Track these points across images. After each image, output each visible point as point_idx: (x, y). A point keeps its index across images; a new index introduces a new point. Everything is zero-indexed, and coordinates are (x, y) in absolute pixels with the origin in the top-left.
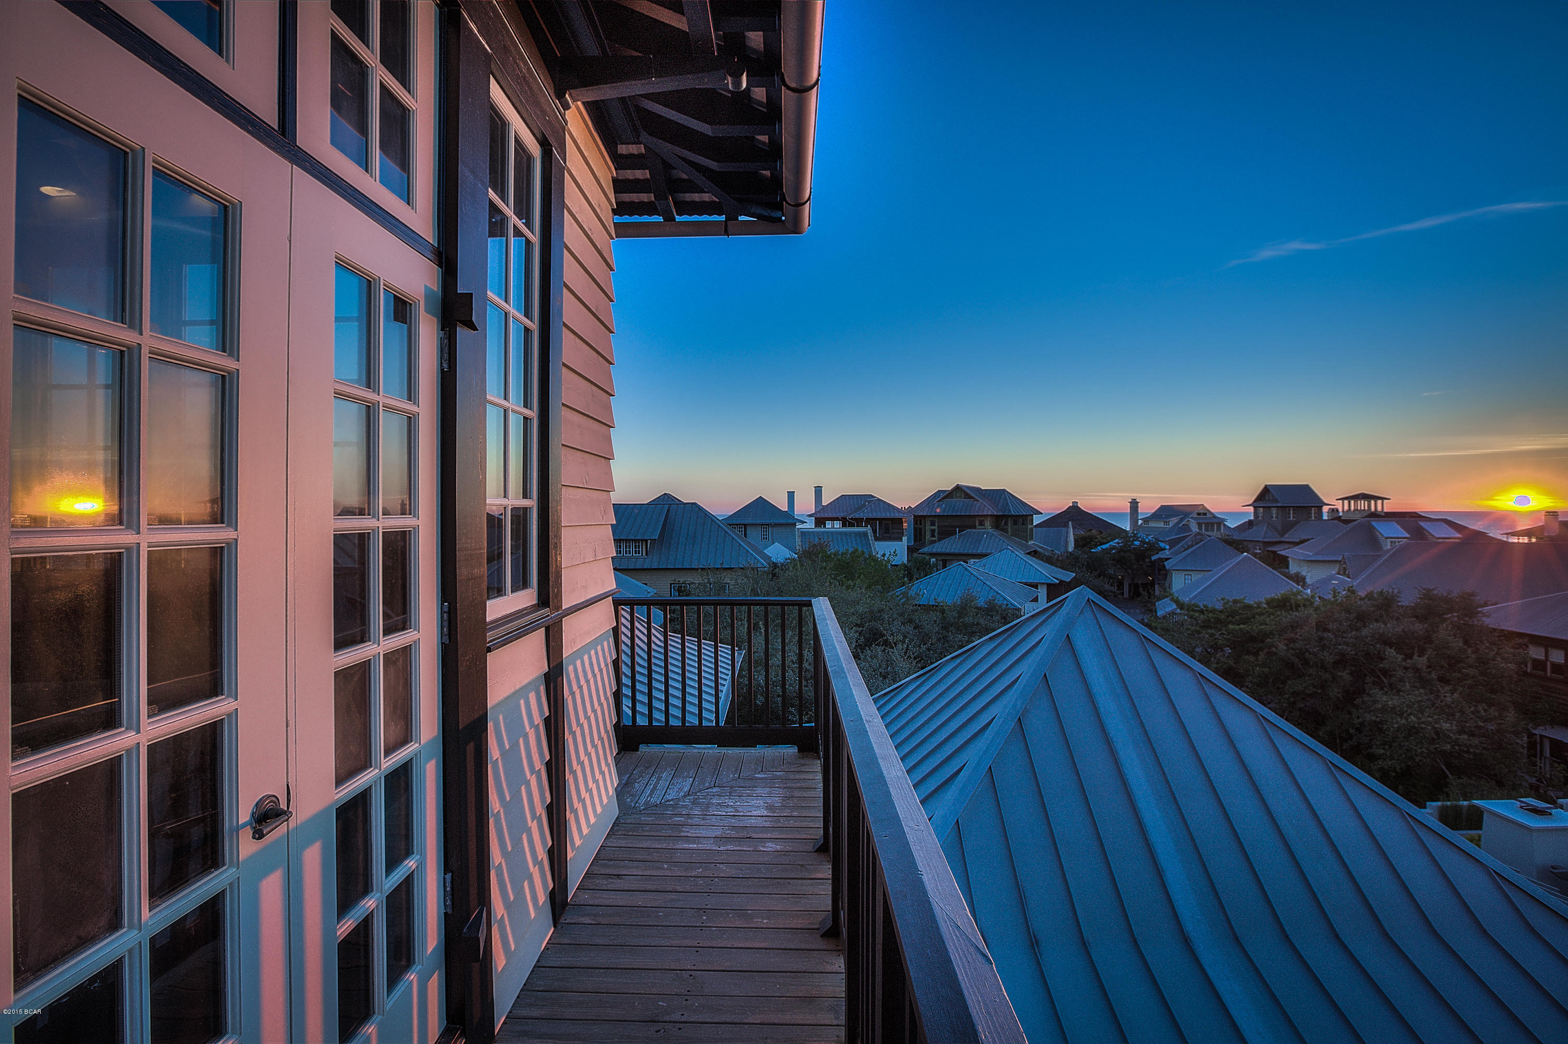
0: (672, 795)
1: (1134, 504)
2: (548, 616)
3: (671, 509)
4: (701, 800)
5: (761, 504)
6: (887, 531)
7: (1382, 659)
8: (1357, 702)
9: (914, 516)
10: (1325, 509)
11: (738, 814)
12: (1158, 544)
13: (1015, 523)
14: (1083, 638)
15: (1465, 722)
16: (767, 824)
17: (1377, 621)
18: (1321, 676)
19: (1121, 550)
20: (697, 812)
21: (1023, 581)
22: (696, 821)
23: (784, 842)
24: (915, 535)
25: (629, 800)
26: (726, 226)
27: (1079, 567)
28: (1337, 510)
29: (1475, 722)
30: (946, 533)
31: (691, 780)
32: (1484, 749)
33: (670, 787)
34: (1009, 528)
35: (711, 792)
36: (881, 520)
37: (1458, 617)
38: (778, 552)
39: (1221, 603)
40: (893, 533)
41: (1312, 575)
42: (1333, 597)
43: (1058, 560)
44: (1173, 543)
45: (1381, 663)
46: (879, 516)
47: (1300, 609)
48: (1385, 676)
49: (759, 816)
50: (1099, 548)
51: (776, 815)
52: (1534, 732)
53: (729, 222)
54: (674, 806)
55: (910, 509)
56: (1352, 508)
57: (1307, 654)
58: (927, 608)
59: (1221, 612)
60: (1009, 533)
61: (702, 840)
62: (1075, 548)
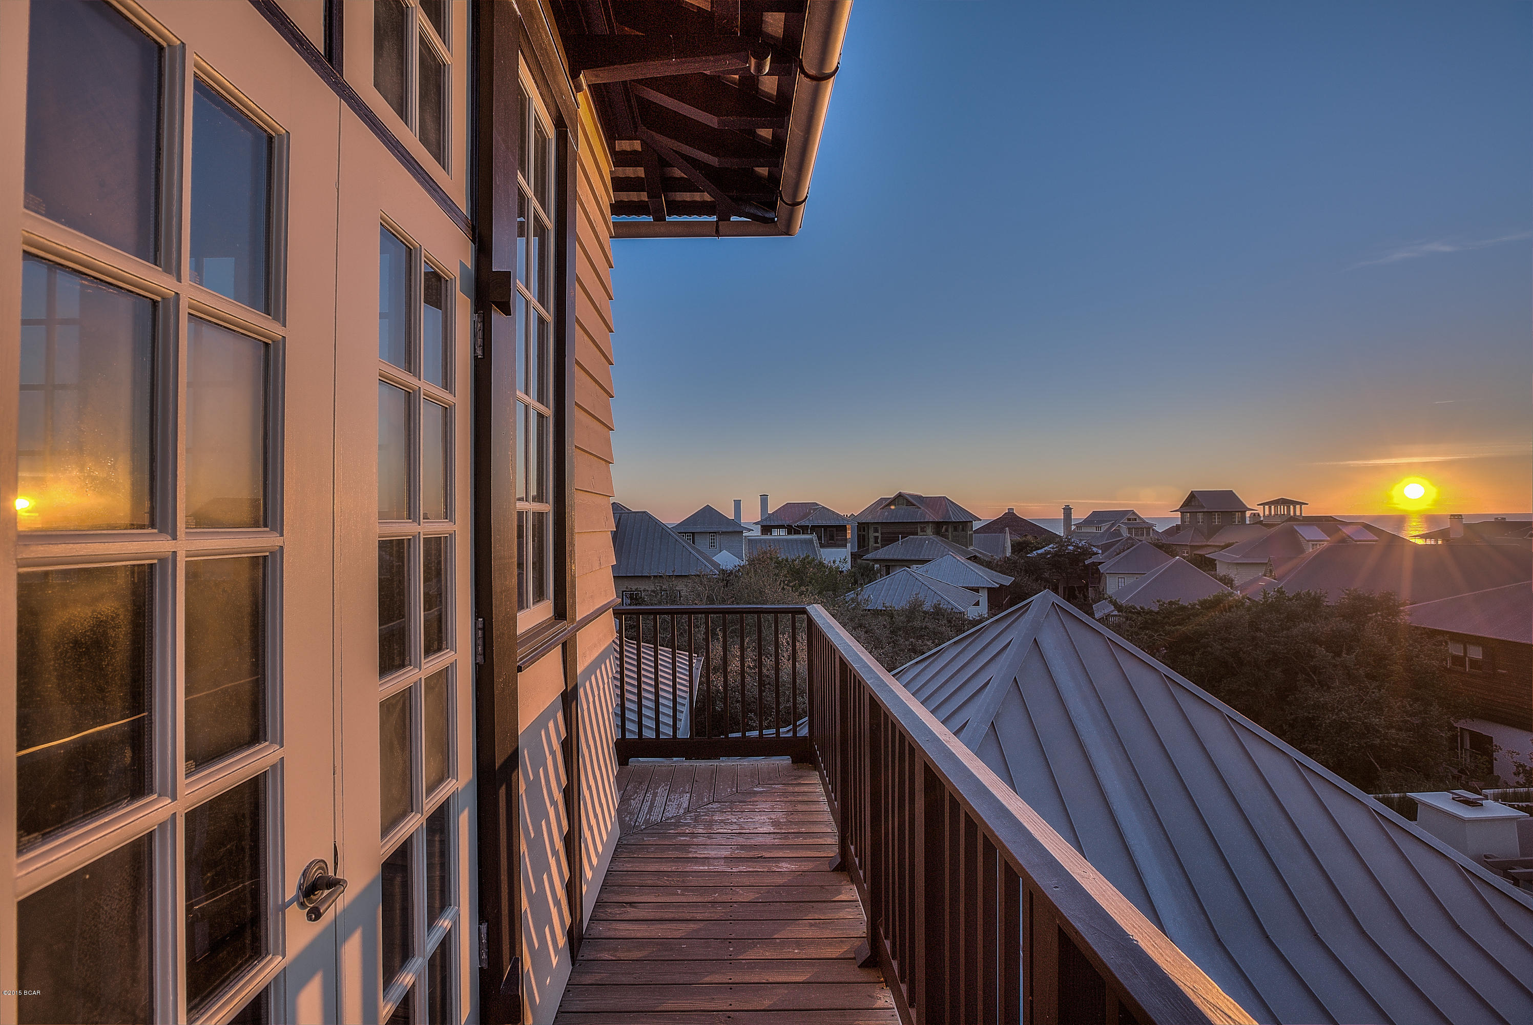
0: (671, 812)
1: (1068, 511)
2: (566, 629)
3: (622, 517)
4: (703, 817)
5: (708, 513)
6: (832, 538)
7: (1313, 657)
8: (1291, 698)
9: (858, 523)
10: (1248, 514)
11: (744, 831)
12: (1091, 548)
13: (955, 529)
14: (1050, 641)
15: (1392, 716)
16: (777, 842)
17: (1305, 620)
18: (1254, 675)
19: (1056, 554)
20: (701, 831)
21: (964, 585)
22: (700, 840)
23: (799, 862)
24: (859, 542)
25: (627, 819)
26: (717, 227)
27: (1018, 571)
28: (1259, 515)
29: (1401, 717)
30: (888, 539)
31: (688, 795)
32: (1411, 742)
33: (668, 803)
34: (950, 534)
35: (712, 808)
36: (826, 527)
37: (1381, 615)
38: (726, 559)
39: (1156, 604)
40: (837, 540)
41: (1239, 577)
42: (1264, 598)
43: (997, 565)
44: (1105, 548)
45: (1312, 661)
46: (824, 523)
47: (1232, 610)
48: (1314, 673)
49: (766, 833)
50: (1034, 552)
51: (783, 831)
52: (1455, 725)
53: (720, 223)
54: (677, 825)
55: (853, 517)
56: (1273, 513)
57: (1241, 652)
58: (876, 613)
59: (1157, 613)
60: (950, 539)
61: (711, 861)
62: (1012, 553)
